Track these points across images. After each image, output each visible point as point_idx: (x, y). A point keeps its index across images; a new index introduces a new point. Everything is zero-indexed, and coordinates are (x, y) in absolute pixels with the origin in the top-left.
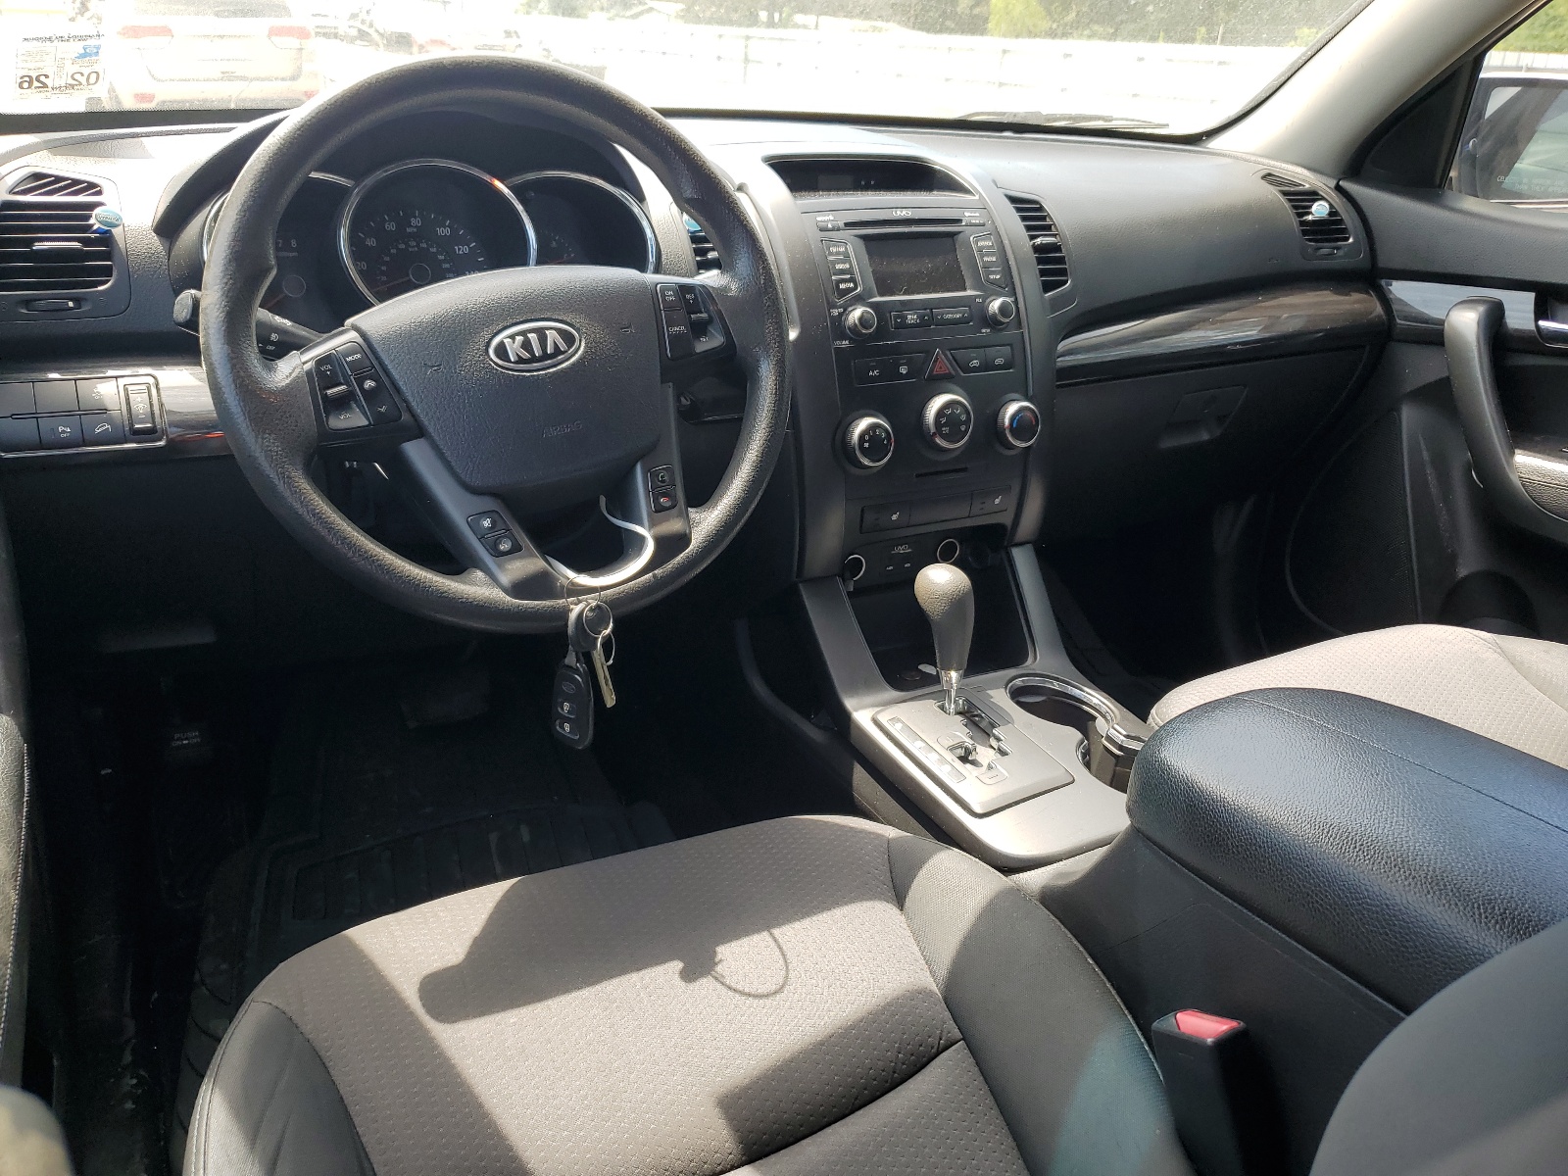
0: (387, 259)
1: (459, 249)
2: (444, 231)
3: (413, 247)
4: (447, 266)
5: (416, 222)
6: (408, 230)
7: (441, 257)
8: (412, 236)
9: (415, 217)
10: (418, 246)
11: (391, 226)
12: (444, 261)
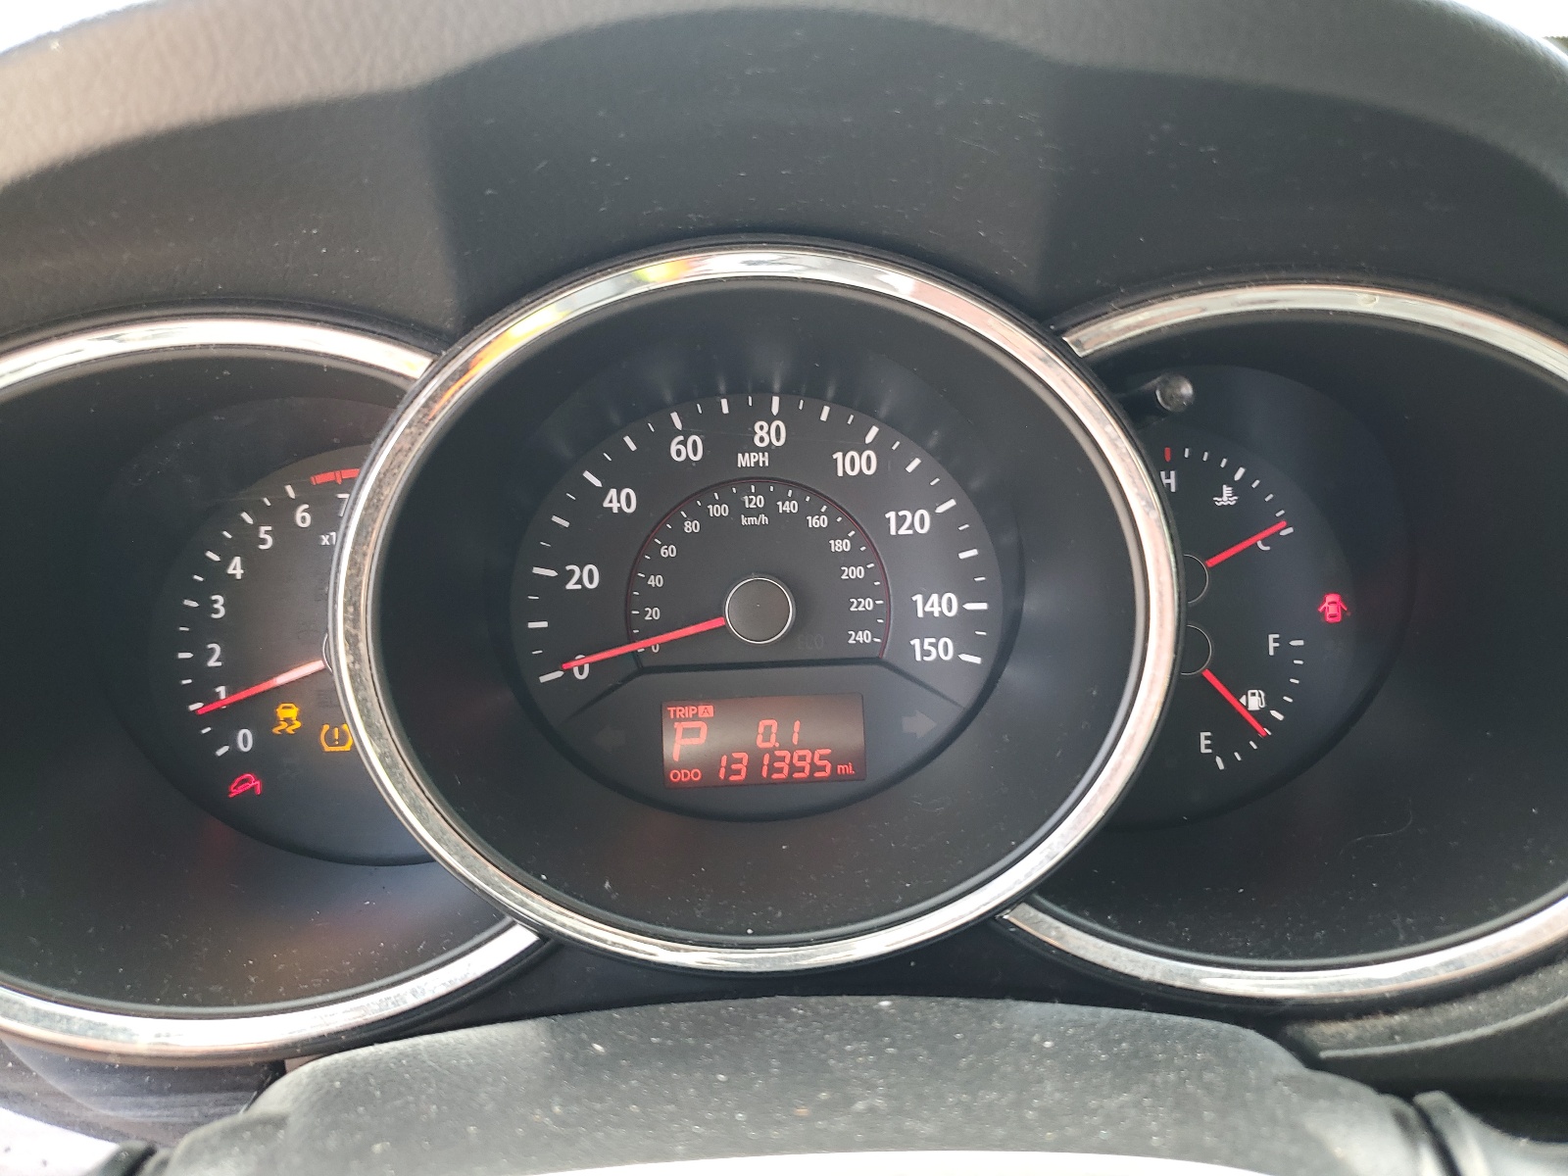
0: (668, 552)
1: (901, 521)
2: (856, 463)
3: (756, 512)
4: (856, 572)
5: (768, 434)
6: (745, 460)
7: (840, 546)
8: (756, 478)
9: (770, 419)
10: (770, 509)
11: (686, 450)
12: (850, 559)
